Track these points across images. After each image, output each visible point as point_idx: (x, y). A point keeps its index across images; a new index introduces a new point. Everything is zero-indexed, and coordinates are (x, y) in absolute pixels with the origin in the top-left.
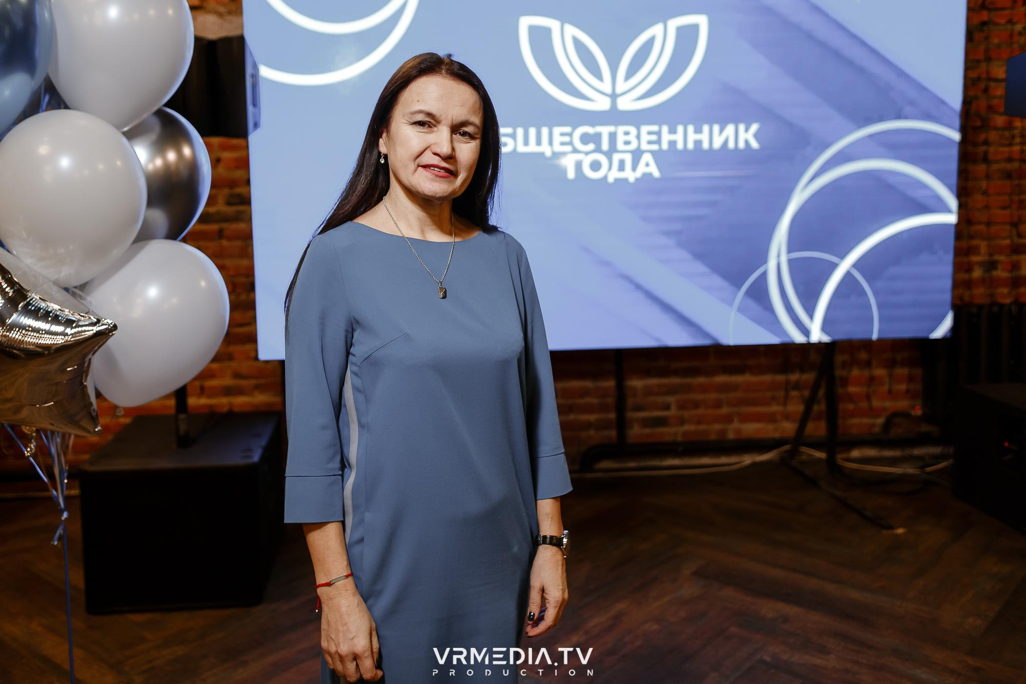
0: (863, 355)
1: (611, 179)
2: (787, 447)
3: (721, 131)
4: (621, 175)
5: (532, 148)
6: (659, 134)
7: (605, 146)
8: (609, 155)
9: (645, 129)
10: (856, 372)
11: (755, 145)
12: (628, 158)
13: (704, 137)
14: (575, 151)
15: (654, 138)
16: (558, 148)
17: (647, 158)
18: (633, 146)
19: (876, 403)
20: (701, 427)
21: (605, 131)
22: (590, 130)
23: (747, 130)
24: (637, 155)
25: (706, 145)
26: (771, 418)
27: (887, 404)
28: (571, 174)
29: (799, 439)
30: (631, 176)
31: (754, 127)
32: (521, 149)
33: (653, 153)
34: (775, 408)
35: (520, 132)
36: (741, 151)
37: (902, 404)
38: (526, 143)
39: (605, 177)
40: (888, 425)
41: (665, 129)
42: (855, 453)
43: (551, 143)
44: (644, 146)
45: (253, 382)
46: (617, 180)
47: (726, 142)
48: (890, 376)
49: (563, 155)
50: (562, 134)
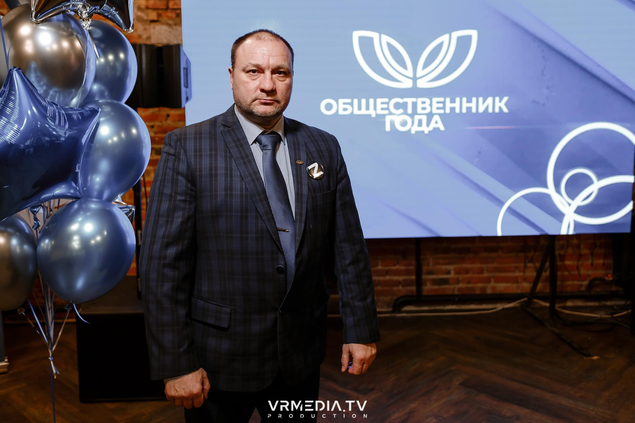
0: (576, 242)
1: (413, 132)
2: (525, 299)
3: (484, 101)
4: (420, 129)
5: (364, 112)
6: (444, 103)
7: (410, 111)
8: (412, 116)
9: (435, 100)
10: (570, 251)
11: (505, 110)
12: (424, 119)
13: (473, 105)
14: (391, 114)
15: (441, 105)
16: (379, 112)
17: (436, 118)
18: (428, 111)
19: (583, 272)
20: (470, 285)
21: (410, 101)
22: (400, 100)
23: (500, 101)
24: (430, 116)
25: (474, 110)
26: (515, 280)
27: (590, 272)
28: (388, 128)
29: (533, 294)
30: (426, 129)
31: (505, 99)
32: (356, 112)
33: (440, 115)
34: (517, 274)
35: (356, 101)
36: (497, 113)
37: (600, 273)
38: (360, 108)
39: (410, 131)
40: (590, 286)
41: (448, 100)
42: (569, 304)
43: (375, 109)
44: (435, 111)
46: (416, 132)
47: (487, 108)
48: (592, 254)
49: (384, 116)
50: (382, 103)
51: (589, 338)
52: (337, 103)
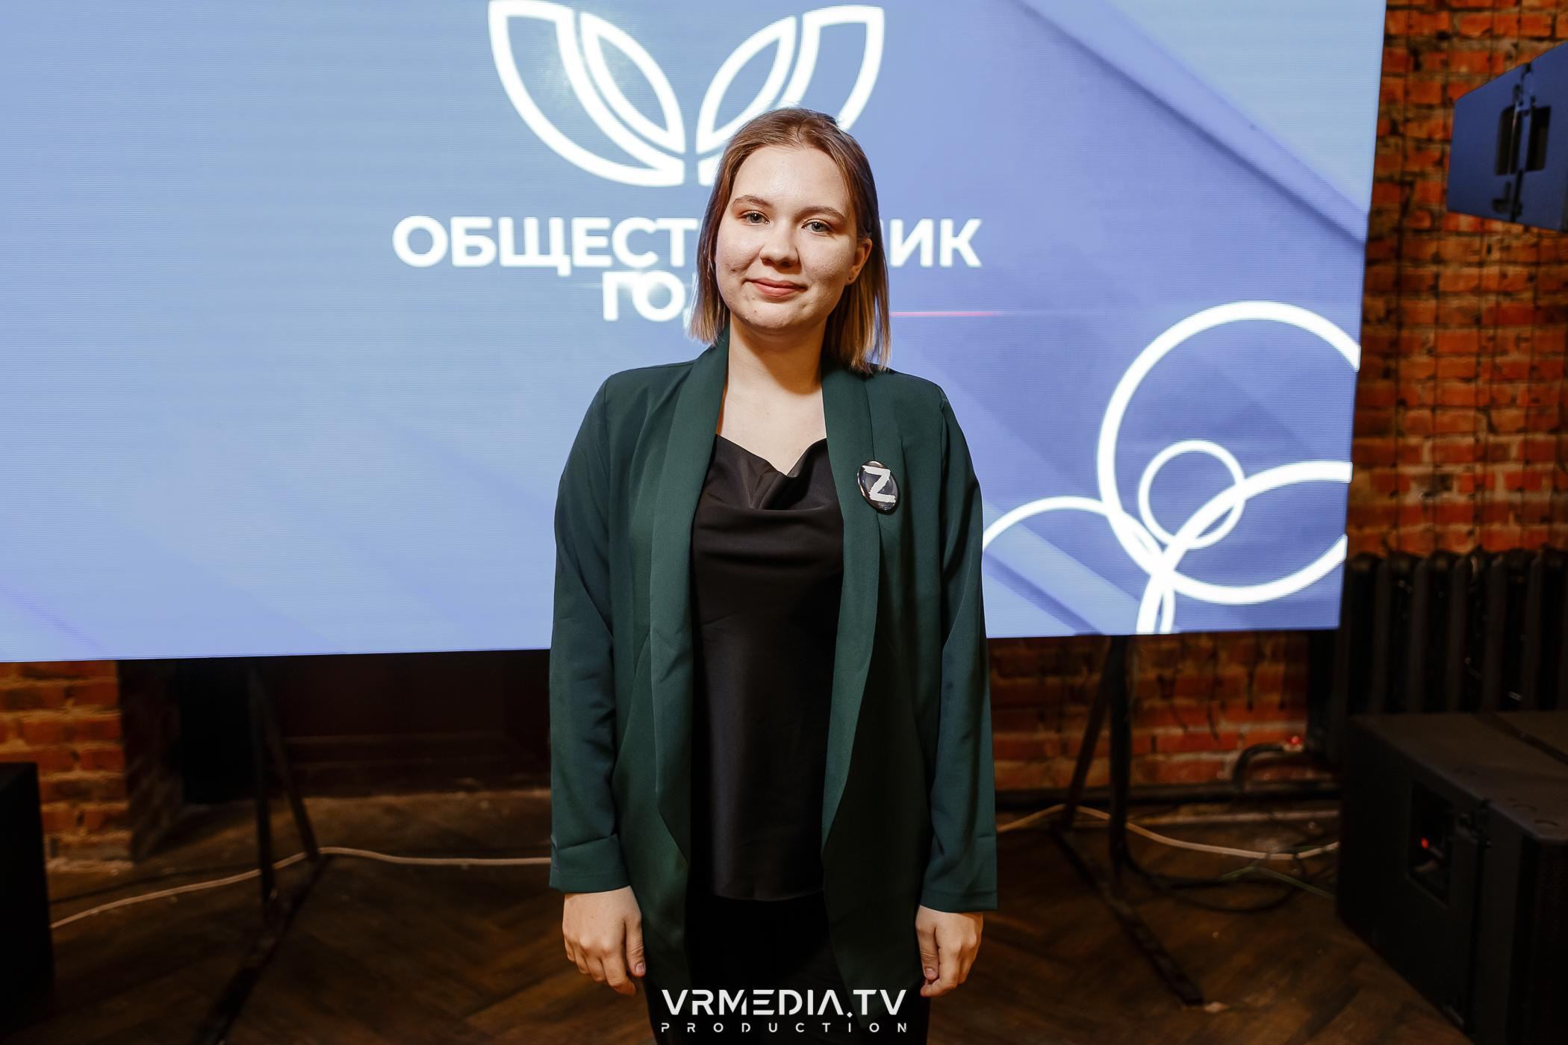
2: (1057, 808)
5: (532, 258)
8: (685, 274)
14: (618, 266)
16: (583, 260)
21: (677, 227)
22: (647, 225)
26: (1035, 753)
27: (1246, 729)
28: (611, 312)
29: (1076, 793)
32: (509, 259)
34: (1043, 735)
35: (506, 225)
36: (946, 269)
37: (1273, 730)
38: (520, 249)
39: (679, 320)
40: (1242, 767)
43: (569, 250)
48: (1251, 679)
49: (596, 273)
50: (591, 233)
51: (1216, 932)
52: (448, 229)
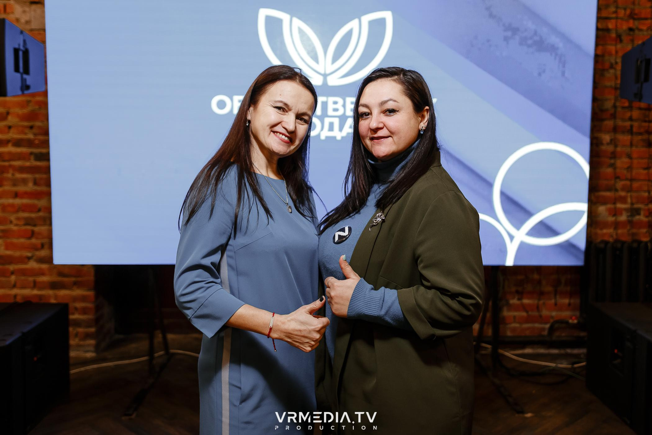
0: (536, 276)
1: (323, 137)
4: (331, 134)
7: (319, 112)
10: (529, 287)
12: (336, 121)
18: (340, 112)
19: (545, 313)
24: (343, 118)
27: (554, 314)
30: (338, 135)
37: (565, 314)
39: (318, 136)
40: (552, 329)
44: (349, 112)
45: (73, 279)
46: (327, 138)
48: (556, 293)
51: (534, 392)
52: (232, 100)
